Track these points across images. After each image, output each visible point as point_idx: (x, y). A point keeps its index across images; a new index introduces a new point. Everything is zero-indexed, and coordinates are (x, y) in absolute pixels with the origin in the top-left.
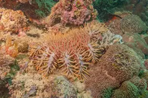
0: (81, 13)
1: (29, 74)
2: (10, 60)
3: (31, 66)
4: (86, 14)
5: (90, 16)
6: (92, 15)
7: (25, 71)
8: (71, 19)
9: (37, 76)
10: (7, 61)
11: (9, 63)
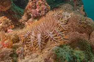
0: (42, 8)
1: (28, 56)
2: (9, 52)
3: (27, 50)
4: (45, 8)
5: (47, 9)
6: (48, 8)
7: (23, 55)
8: (38, 13)
9: (34, 55)
10: (7, 53)
11: (9, 54)
